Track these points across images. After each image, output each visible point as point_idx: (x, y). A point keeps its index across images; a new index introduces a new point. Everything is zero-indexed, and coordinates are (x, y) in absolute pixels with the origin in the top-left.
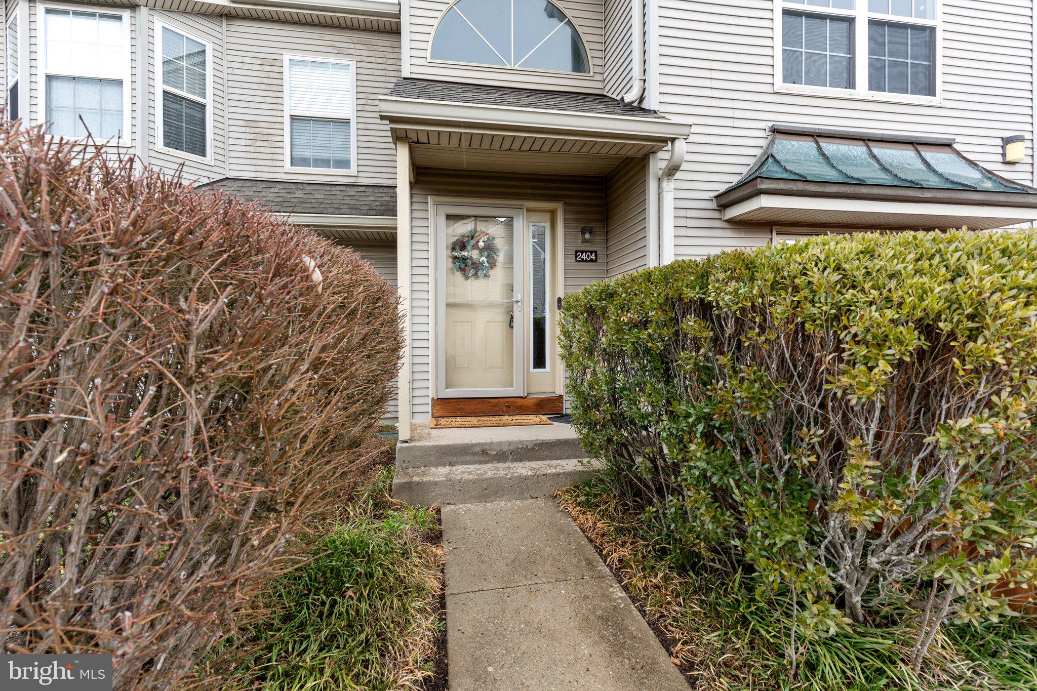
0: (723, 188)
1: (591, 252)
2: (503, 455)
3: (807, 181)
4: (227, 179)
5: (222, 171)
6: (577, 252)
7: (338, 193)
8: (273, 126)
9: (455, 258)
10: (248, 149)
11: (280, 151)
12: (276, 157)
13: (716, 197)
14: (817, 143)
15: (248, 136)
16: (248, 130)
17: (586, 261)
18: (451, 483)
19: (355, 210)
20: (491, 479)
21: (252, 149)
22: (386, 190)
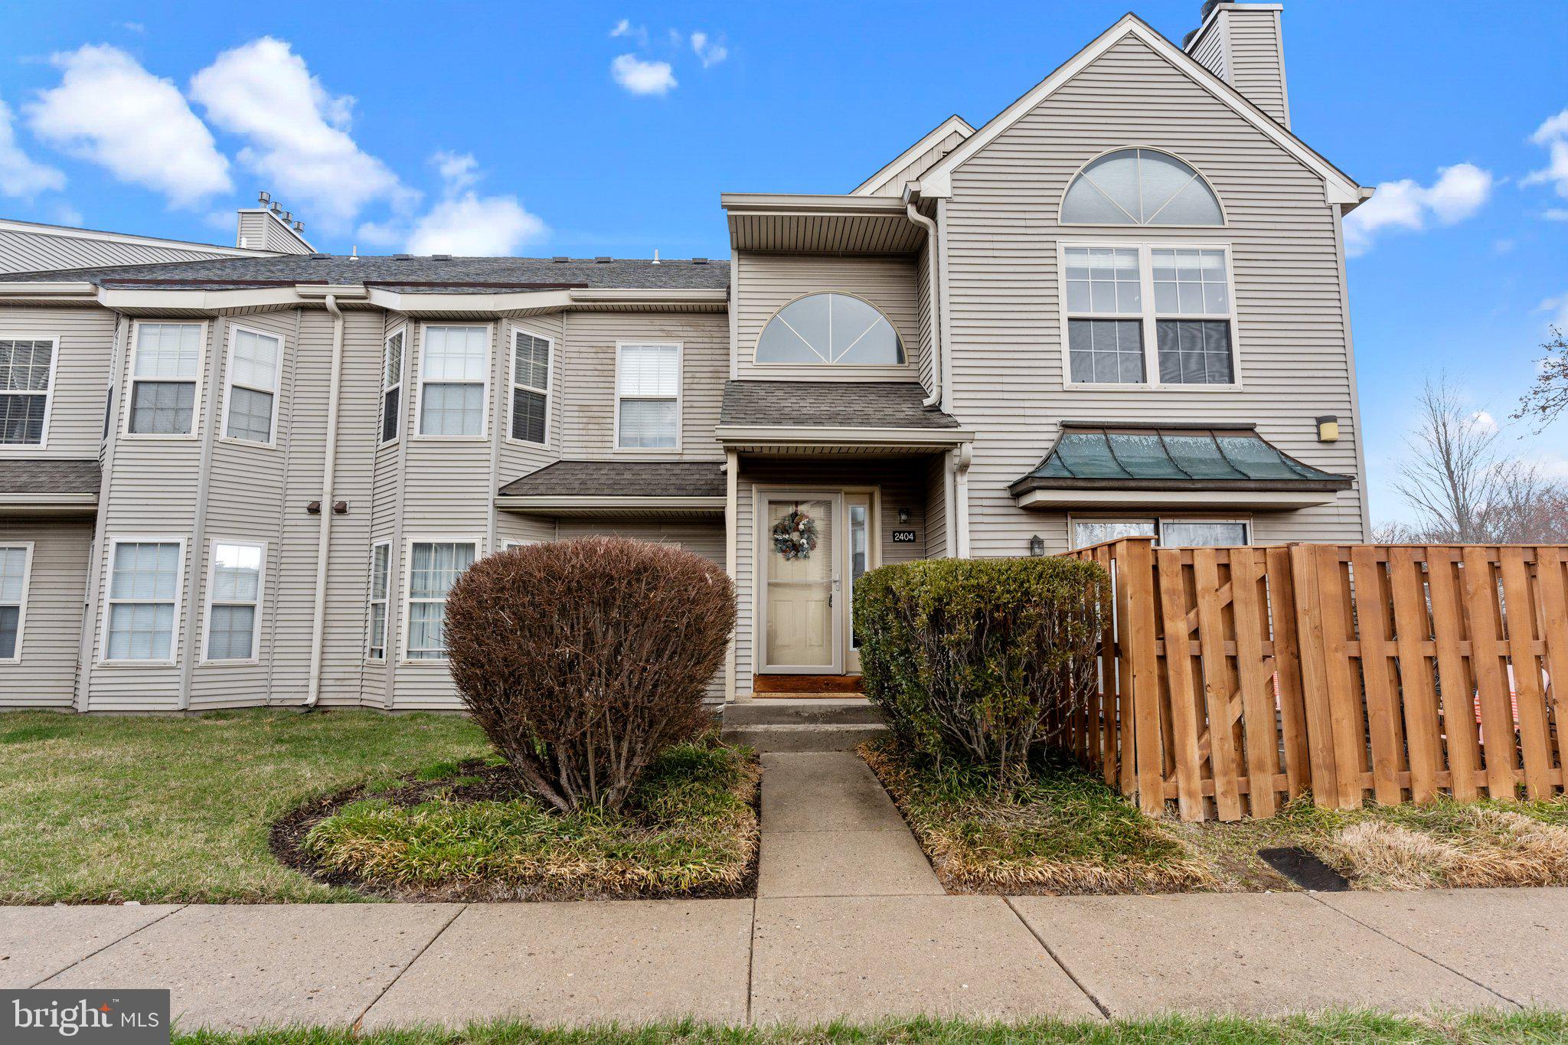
0: (1016, 478)
1: (909, 533)
2: (813, 718)
3: (1075, 478)
4: (561, 461)
5: (556, 454)
6: (894, 533)
7: (664, 472)
8: (604, 409)
9: (777, 540)
10: (581, 432)
11: (610, 432)
12: (606, 438)
13: (1010, 487)
14: (1106, 435)
15: (581, 420)
16: (581, 414)
17: (904, 541)
18: (769, 735)
19: (681, 491)
20: (802, 732)
21: (584, 432)
22: (710, 467)
